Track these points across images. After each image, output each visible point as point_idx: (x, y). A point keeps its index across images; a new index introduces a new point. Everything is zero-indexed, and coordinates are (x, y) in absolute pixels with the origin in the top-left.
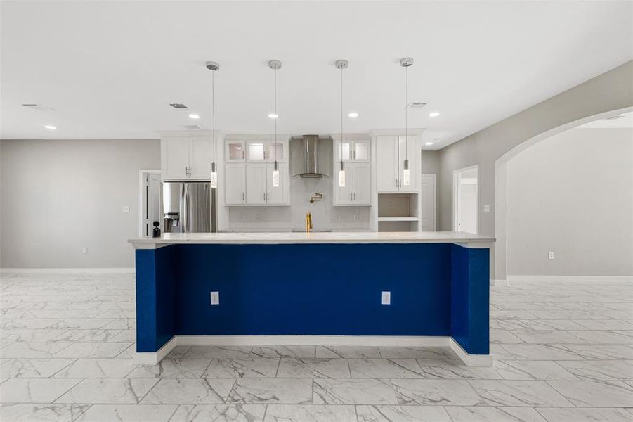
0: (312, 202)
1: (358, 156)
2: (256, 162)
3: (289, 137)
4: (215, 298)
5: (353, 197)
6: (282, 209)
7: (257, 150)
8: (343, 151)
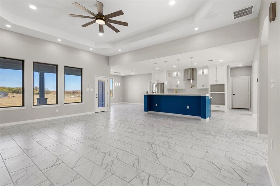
0: (191, 87)
1: (205, 73)
2: (175, 77)
3: (184, 69)
4: (156, 105)
5: (203, 86)
6: (182, 89)
7: (175, 74)
8: (199, 72)
